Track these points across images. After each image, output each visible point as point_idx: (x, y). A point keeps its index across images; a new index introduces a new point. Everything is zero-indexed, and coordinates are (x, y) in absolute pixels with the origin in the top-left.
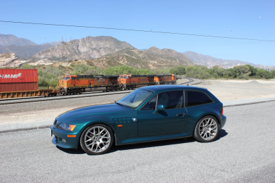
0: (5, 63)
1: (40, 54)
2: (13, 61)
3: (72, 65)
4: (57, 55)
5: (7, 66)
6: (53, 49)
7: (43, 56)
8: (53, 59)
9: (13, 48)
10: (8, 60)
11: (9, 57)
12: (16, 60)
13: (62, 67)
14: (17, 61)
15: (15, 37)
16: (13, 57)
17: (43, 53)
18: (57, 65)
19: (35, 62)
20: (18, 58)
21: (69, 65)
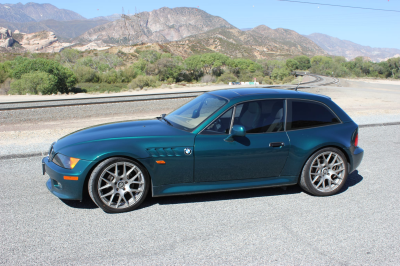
0: (40, 46)
1: (90, 34)
2: (51, 43)
3: (137, 51)
4: (116, 36)
5: (43, 51)
6: (110, 26)
7: (94, 37)
8: (110, 41)
9: (51, 24)
10: (43, 42)
11: (46, 38)
12: (55, 41)
13: (123, 53)
14: (56, 44)
16: (51, 38)
17: (95, 32)
18: (115, 51)
19: (83, 45)
20: (58, 39)
21: (132, 51)
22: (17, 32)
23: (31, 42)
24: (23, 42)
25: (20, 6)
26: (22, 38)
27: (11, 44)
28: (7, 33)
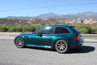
0: (88, 22)
2: (91, 21)
5: (89, 24)
9: (92, 17)
10: (89, 21)
11: (90, 20)
12: (92, 21)
15: (93, 12)
16: (91, 20)
20: (93, 20)
22: (83, 19)
23: (86, 21)
24: (84, 22)
25: (84, 13)
26: (84, 20)
27: (81, 22)
28: (81, 19)
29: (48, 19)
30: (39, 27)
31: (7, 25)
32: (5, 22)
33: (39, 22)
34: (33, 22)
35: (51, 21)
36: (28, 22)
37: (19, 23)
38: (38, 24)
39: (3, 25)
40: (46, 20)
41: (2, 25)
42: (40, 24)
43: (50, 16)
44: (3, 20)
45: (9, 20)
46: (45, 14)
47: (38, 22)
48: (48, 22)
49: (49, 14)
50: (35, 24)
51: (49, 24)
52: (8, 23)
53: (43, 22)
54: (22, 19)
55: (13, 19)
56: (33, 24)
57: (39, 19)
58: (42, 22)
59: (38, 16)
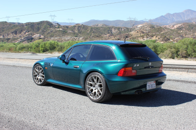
29: (180, 25)
30: (156, 44)
31: (86, 39)
32: (83, 33)
33: (158, 32)
34: (143, 33)
35: (188, 30)
36: (133, 33)
37: (112, 34)
38: (155, 37)
39: (78, 38)
40: (175, 27)
41: (75, 38)
42: (159, 37)
43: (186, 19)
44: (78, 29)
45: (92, 28)
46: (173, 15)
47: (154, 34)
48: (179, 33)
49: (182, 13)
50: (147, 37)
51: (182, 37)
52: (88, 34)
53: (166, 33)
54: (120, 26)
55: (100, 25)
56: (143, 37)
57: (157, 26)
58: (164, 33)
59: (157, 19)
